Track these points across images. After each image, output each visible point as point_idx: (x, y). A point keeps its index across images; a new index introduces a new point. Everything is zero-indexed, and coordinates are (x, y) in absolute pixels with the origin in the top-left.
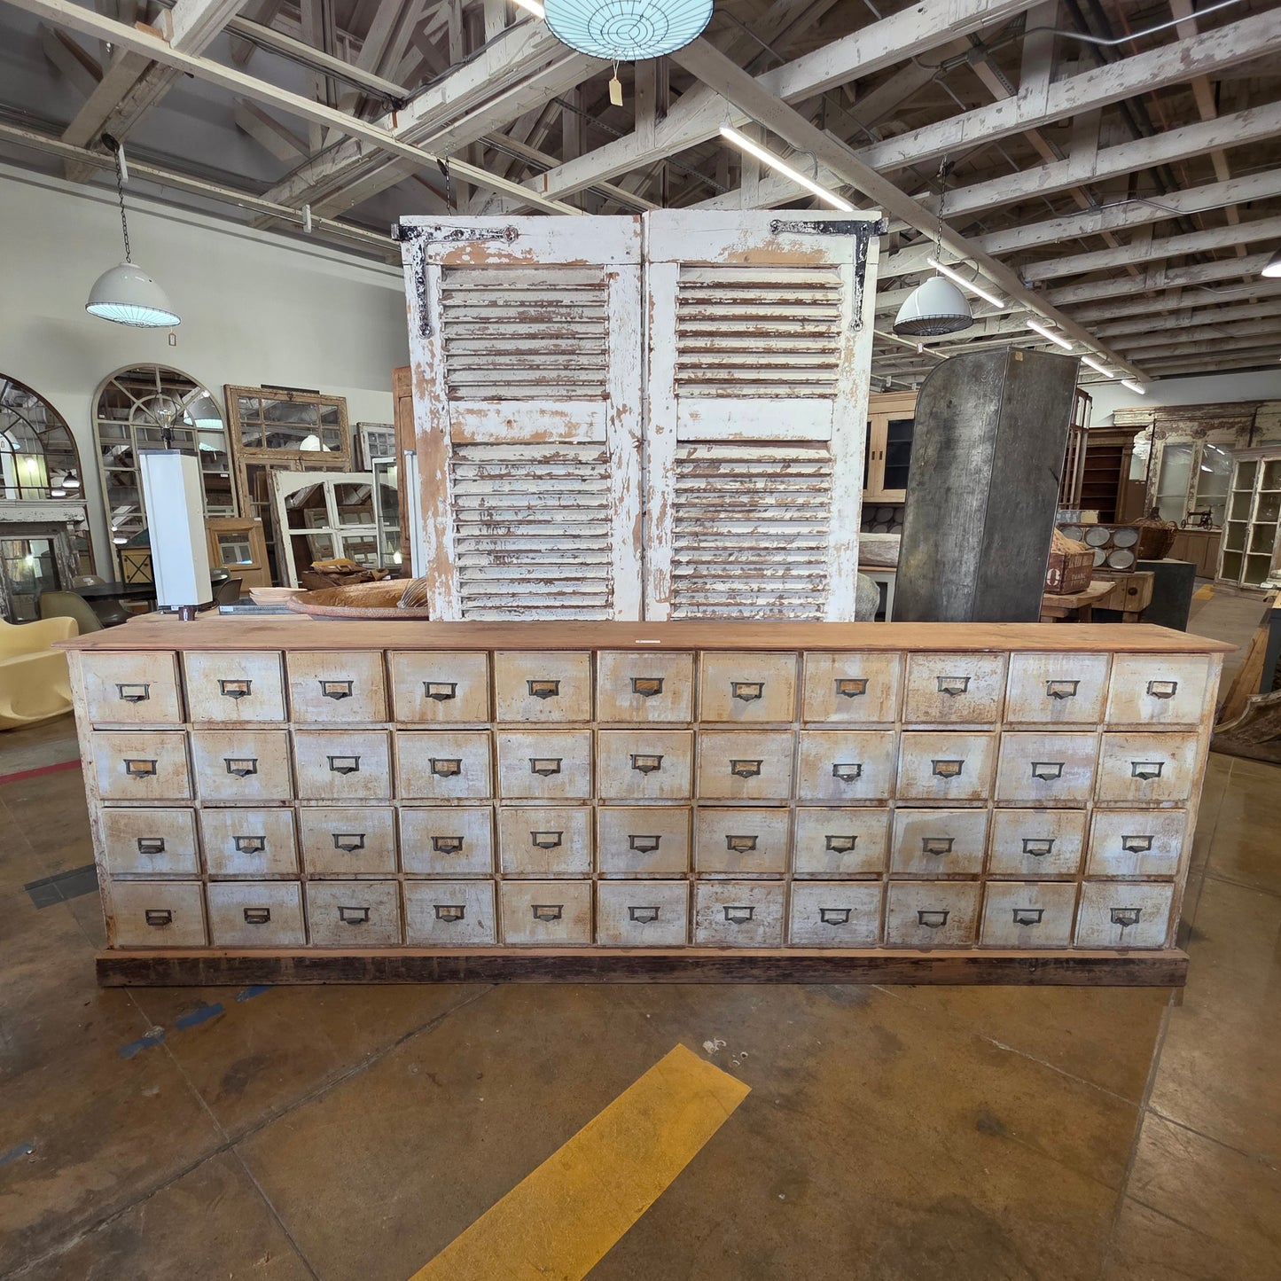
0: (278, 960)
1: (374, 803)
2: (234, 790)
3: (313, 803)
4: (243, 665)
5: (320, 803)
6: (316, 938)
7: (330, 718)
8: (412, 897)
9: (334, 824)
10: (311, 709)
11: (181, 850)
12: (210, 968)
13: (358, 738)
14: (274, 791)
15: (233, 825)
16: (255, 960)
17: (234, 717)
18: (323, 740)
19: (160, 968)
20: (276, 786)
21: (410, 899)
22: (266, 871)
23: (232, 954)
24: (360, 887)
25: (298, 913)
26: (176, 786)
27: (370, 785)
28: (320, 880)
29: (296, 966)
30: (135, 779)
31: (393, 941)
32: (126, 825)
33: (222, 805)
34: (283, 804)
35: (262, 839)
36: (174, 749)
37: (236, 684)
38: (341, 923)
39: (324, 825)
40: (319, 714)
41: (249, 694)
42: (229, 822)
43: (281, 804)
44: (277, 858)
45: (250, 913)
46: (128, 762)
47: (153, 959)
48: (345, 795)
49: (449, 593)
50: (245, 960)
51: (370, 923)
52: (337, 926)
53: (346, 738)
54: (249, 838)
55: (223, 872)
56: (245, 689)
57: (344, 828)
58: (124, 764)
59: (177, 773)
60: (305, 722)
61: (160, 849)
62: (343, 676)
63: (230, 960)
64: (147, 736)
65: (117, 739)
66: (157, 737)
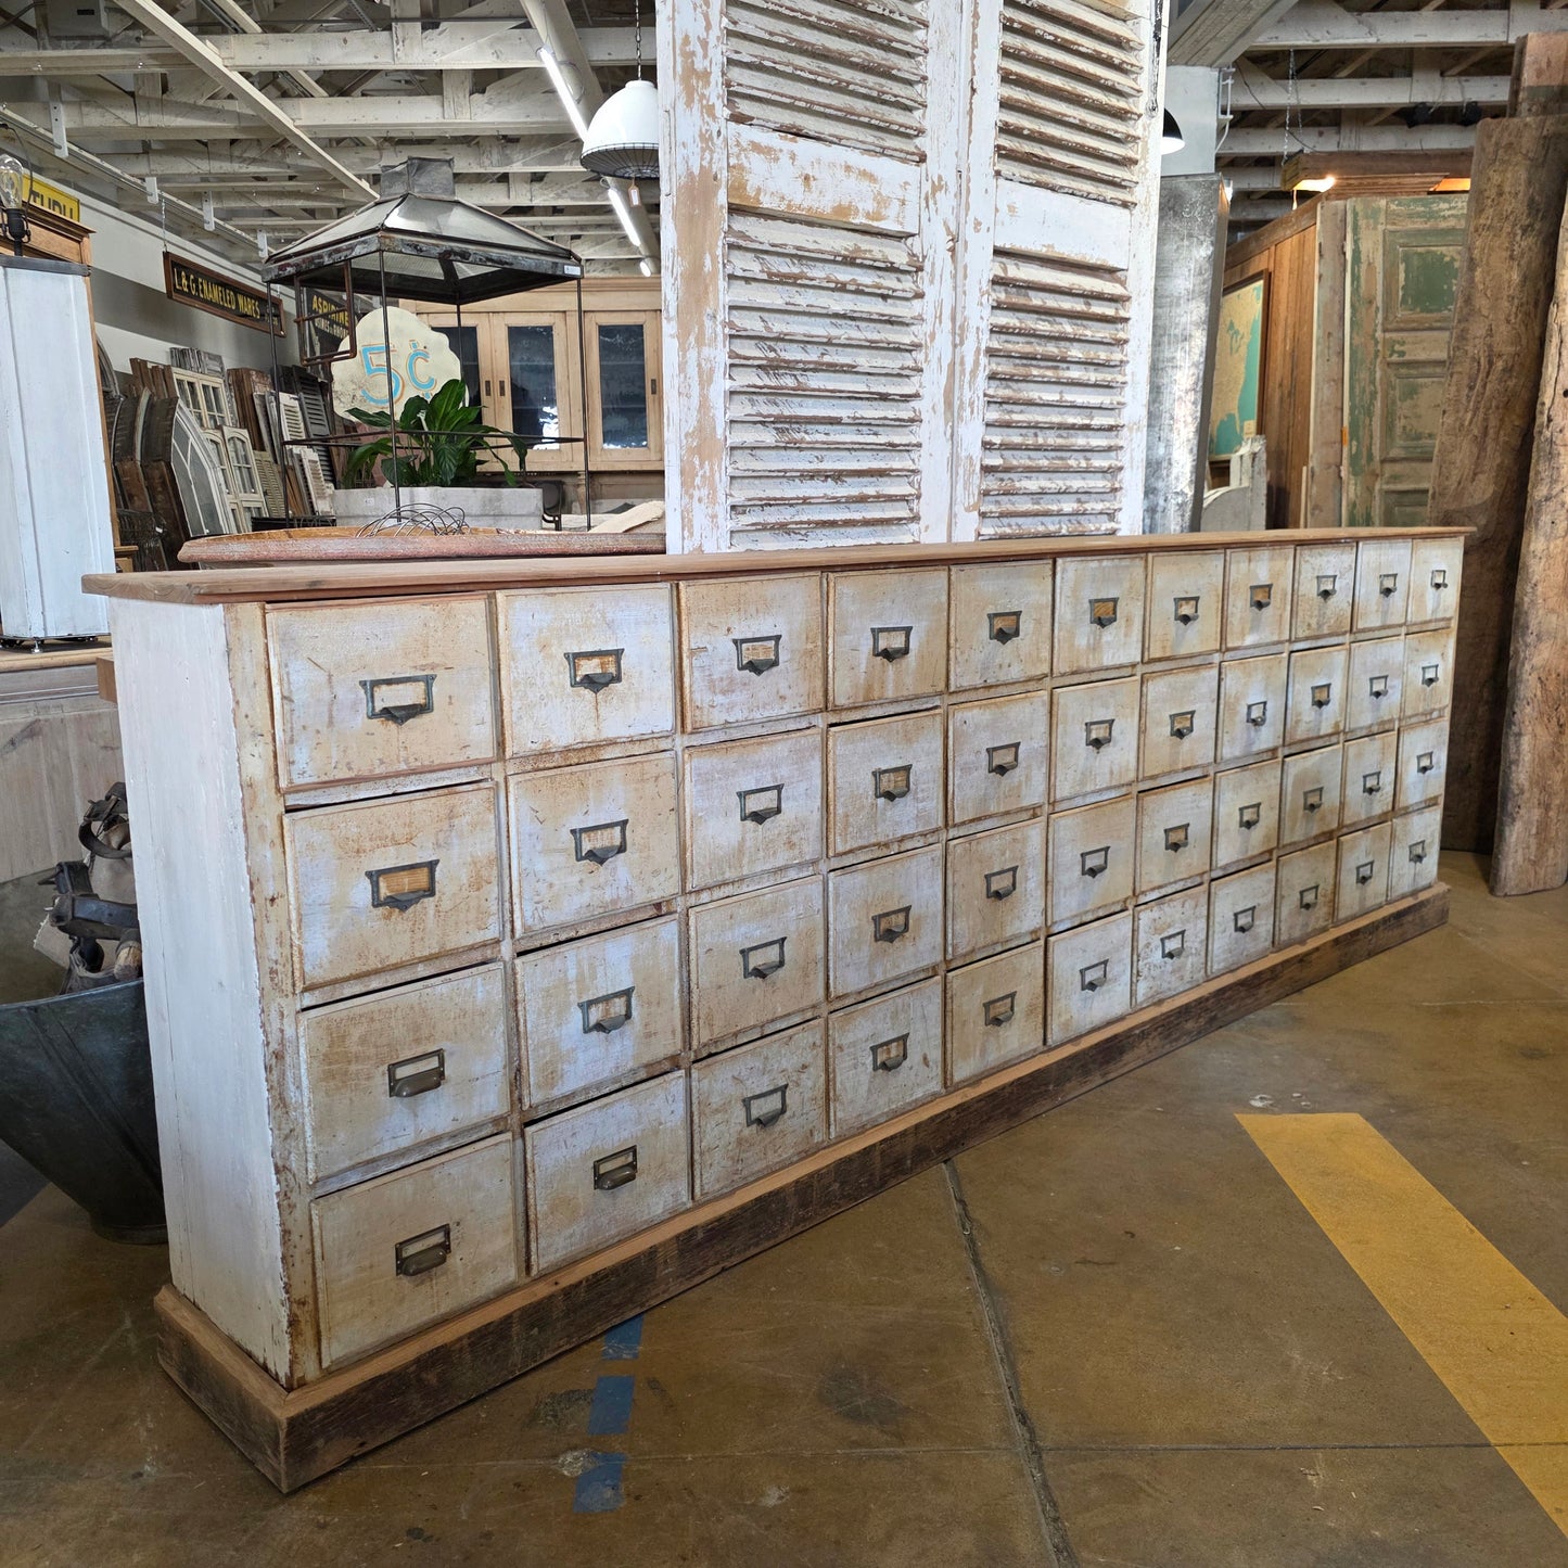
0: (652, 1253)
1: (792, 874)
2: (585, 898)
3: (705, 897)
4: (609, 616)
5: (718, 893)
6: (709, 1180)
7: (746, 714)
8: (845, 1042)
9: (743, 930)
10: (720, 699)
11: (477, 1068)
12: (532, 1326)
13: (782, 748)
14: (654, 883)
15: (580, 979)
16: (614, 1271)
17: (591, 734)
18: (729, 760)
19: (431, 1377)
20: (656, 873)
21: (841, 1048)
22: (630, 1065)
23: (567, 1280)
24: (776, 1046)
25: (682, 1134)
26: (472, 915)
27: (795, 839)
28: (711, 1055)
29: (682, 1253)
30: (388, 917)
31: (818, 1138)
32: (363, 1041)
33: (553, 940)
34: (659, 910)
35: (627, 993)
36: (474, 825)
37: (596, 661)
38: (747, 1132)
39: (729, 936)
40: (730, 708)
41: (617, 678)
42: (572, 973)
43: (653, 912)
44: (652, 1029)
45: (603, 1169)
46: (374, 876)
47: (417, 1361)
48: (758, 868)
49: (713, 501)
50: (597, 1280)
51: (788, 1113)
52: (740, 1142)
53: (765, 752)
54: (607, 999)
55: (557, 1092)
56: (612, 669)
57: (760, 934)
58: (367, 884)
59: (477, 884)
60: (710, 729)
61: (434, 1080)
62: (766, 629)
63: (568, 1292)
64: (420, 805)
65: (351, 823)
66: (437, 804)
